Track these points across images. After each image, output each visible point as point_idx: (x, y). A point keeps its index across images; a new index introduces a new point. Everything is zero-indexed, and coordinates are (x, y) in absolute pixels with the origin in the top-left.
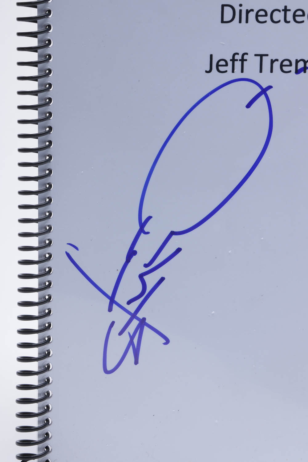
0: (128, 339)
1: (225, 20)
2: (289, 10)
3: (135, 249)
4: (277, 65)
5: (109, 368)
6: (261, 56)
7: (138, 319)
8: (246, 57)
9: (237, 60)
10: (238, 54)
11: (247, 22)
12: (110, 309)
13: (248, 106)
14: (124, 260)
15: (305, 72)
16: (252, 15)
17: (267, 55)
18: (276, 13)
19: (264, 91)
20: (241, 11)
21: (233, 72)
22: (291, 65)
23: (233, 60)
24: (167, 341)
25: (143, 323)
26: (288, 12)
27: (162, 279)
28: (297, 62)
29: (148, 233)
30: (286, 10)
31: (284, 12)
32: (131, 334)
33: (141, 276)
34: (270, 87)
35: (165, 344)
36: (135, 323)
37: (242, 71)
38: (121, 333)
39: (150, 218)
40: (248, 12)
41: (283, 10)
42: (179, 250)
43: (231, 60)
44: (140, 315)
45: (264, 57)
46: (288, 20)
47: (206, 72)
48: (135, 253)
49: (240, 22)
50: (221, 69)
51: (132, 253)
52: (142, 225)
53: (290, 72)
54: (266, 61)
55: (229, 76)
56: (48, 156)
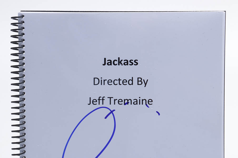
1: (95, 84)
2: (121, 80)
4: (117, 101)
6: (110, 98)
8: (104, 98)
9: (100, 100)
10: (101, 97)
11: (104, 84)
13: (106, 118)
15: (128, 104)
16: (106, 82)
17: (113, 98)
18: (115, 81)
19: (112, 112)
20: (101, 80)
21: (99, 104)
22: (122, 101)
23: (99, 100)
26: (120, 81)
28: (125, 100)
30: (119, 80)
31: (119, 81)
34: (114, 110)
37: (103, 104)
40: (104, 81)
41: (118, 80)
43: (98, 100)
45: (111, 98)
46: (120, 84)
47: (88, 104)
49: (101, 84)
50: (94, 103)
53: (122, 104)
54: (112, 100)
55: (98, 106)
56: (24, 139)
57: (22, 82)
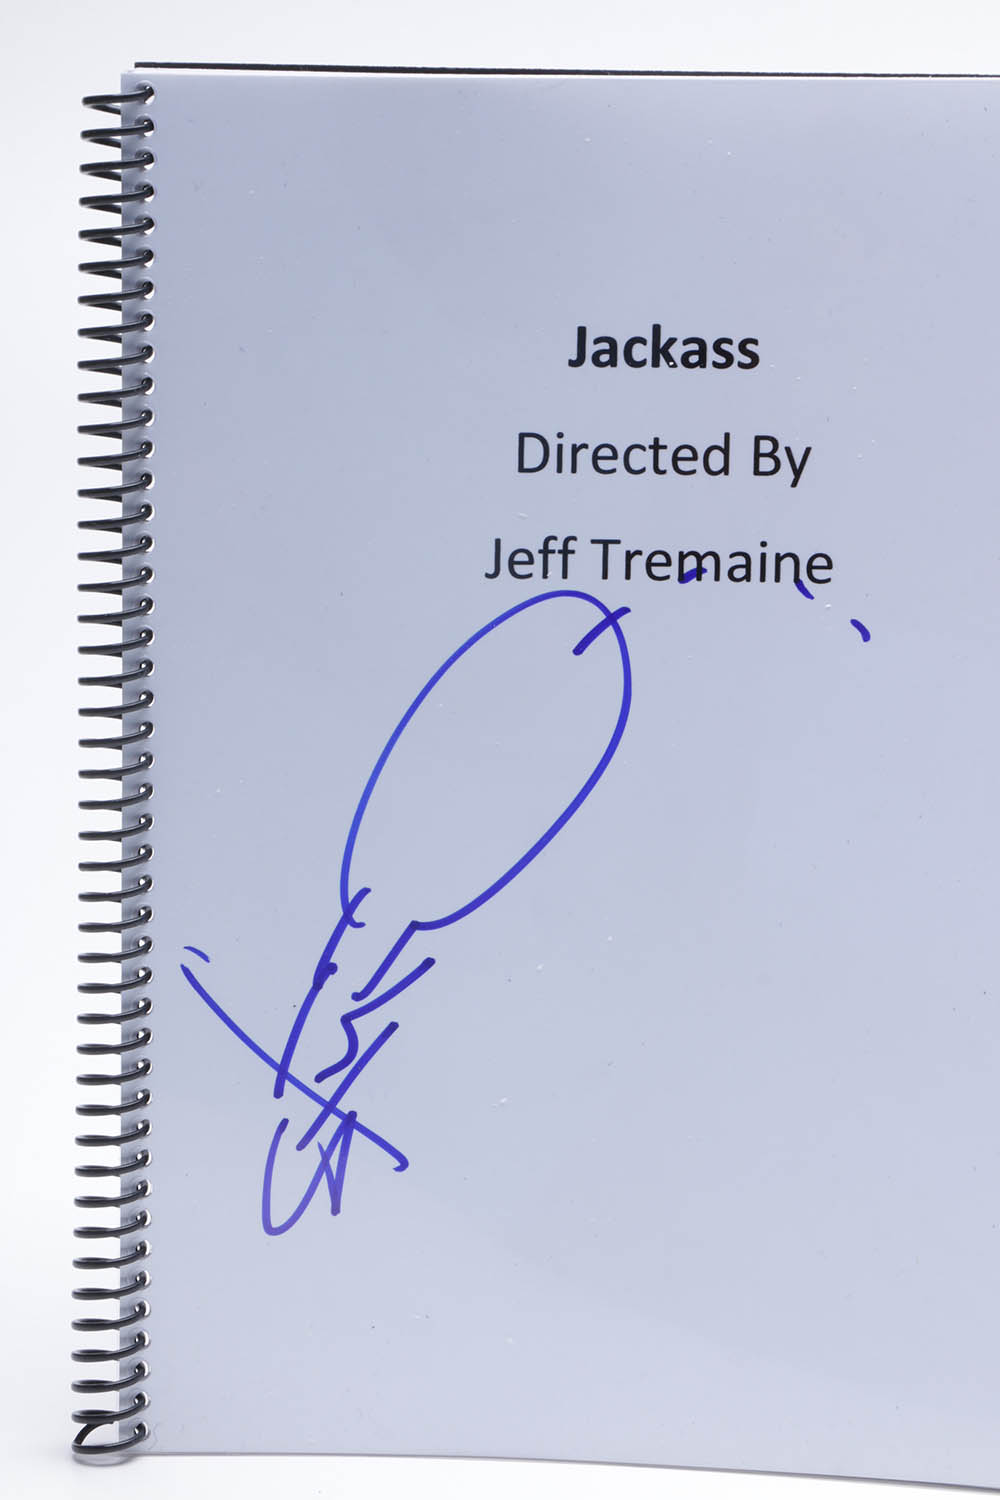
0: (318, 1159)
1: (526, 466)
2: (665, 447)
3: (332, 960)
4: (639, 563)
5: (277, 1221)
6: (606, 543)
7: (339, 1114)
8: (572, 545)
9: (553, 552)
10: (555, 538)
11: (574, 470)
12: (278, 1092)
13: (578, 650)
14: (310, 985)
15: (699, 579)
16: (585, 457)
17: (618, 542)
18: (635, 453)
19: (612, 619)
20: (560, 447)
21: (545, 576)
22: (668, 563)
23: (546, 552)
24: (403, 1164)
25: (350, 1122)
26: (661, 451)
27: (393, 1027)
28: (682, 557)
29: (361, 925)
30: (657, 446)
31: (652, 451)
32: (325, 1148)
33: (347, 1020)
34: (625, 611)
35: (398, 1169)
36: (333, 1123)
37: (565, 576)
38: (301, 1146)
39: (365, 892)
40: (575, 449)
41: (651, 447)
42: (429, 963)
43: (540, 552)
44: (344, 1106)
45: (610, 546)
46: (661, 467)
47: (487, 576)
48: (333, 969)
49: (559, 470)
50: (519, 569)
51: (325, 969)
52: (349, 908)
53: (667, 577)
54: (617, 555)
55: (537, 586)
56: (144, 755)
57: (136, 449)
